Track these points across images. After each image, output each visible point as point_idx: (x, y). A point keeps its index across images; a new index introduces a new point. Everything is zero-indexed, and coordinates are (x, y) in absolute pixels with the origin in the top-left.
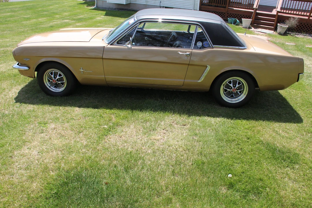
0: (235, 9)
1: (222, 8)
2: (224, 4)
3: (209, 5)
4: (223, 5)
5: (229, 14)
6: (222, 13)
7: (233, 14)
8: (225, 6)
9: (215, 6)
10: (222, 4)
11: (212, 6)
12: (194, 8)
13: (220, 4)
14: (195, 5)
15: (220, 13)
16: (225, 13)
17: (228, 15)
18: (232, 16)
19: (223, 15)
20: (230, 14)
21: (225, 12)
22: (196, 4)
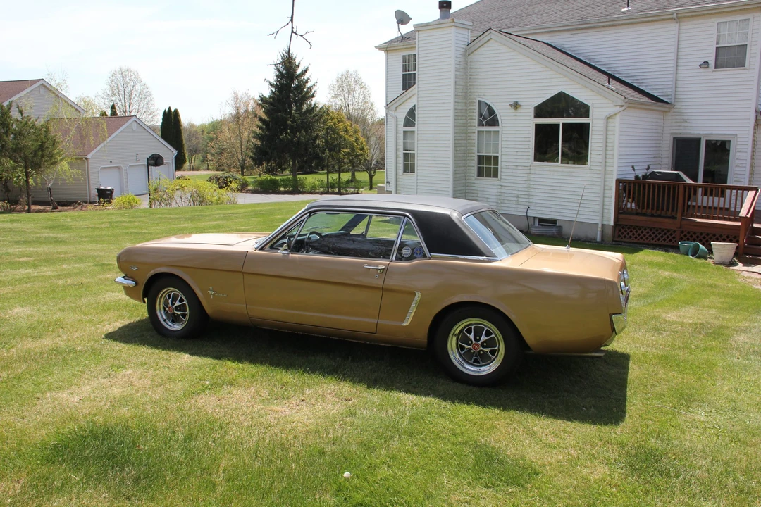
0: (698, 220)
1: (667, 220)
2: (673, 210)
3: (637, 214)
4: (669, 213)
5: (685, 233)
6: (668, 231)
7: (695, 233)
8: (673, 214)
9: (652, 216)
10: (668, 210)
11: (644, 215)
12: (602, 220)
13: (663, 209)
14: (605, 214)
15: (663, 231)
16: (675, 231)
17: (682, 235)
18: (691, 236)
19: (671, 235)
20: (689, 233)
21: (676, 229)
22: (606, 211)
